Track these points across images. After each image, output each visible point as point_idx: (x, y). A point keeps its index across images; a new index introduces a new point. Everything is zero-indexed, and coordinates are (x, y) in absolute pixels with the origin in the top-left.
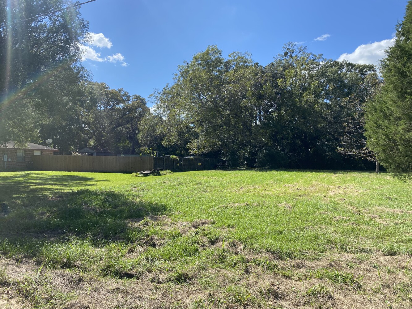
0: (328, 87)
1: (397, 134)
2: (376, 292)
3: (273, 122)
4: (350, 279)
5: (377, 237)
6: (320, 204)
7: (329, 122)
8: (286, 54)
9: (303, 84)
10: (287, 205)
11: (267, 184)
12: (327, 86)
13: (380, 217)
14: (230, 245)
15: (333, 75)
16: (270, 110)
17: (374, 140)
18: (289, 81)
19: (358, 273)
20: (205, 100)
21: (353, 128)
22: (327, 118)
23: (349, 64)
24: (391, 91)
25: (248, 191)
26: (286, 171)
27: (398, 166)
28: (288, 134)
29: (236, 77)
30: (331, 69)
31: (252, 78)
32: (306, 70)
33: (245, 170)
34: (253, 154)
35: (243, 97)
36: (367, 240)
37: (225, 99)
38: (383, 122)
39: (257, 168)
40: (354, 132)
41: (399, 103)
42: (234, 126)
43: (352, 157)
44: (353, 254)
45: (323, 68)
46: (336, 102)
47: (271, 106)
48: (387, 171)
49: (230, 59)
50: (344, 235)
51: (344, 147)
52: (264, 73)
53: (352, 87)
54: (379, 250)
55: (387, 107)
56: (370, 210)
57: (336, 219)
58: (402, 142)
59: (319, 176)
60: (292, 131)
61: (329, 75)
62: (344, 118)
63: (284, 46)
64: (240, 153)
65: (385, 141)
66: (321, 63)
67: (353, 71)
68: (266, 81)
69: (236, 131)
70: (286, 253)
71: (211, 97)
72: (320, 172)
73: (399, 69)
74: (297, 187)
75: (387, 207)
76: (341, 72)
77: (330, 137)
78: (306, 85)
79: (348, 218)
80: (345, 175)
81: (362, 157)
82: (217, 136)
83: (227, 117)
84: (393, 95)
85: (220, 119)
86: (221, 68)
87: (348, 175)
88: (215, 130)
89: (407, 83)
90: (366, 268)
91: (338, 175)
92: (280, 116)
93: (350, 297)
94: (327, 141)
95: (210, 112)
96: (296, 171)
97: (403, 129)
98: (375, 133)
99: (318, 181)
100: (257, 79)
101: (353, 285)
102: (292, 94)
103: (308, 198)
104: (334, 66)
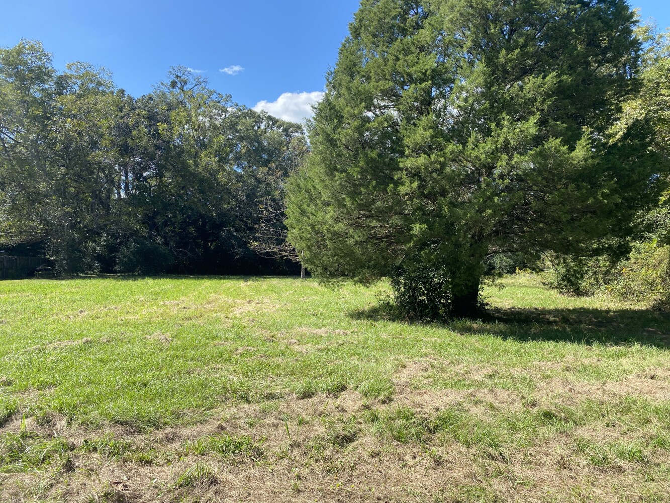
0: (240, 148)
1: (325, 224)
2: (281, 458)
3: (149, 195)
4: (247, 445)
5: (293, 373)
6: (216, 331)
7: (240, 202)
8: (174, 84)
9: (201, 138)
10: (162, 337)
11: (132, 302)
12: (237, 146)
13: (299, 342)
14: (38, 422)
15: (247, 130)
16: (144, 175)
17: (296, 232)
18: (177, 130)
19: (260, 434)
20: (12, 141)
21: (274, 213)
22: (237, 195)
23: (270, 118)
24: (319, 164)
25: (94, 316)
26: (170, 278)
27: (325, 269)
28: (175, 216)
29: (80, 109)
30: (243, 121)
31: (112, 114)
32: (206, 117)
33: (94, 278)
34: (111, 248)
35: (94, 145)
36: (279, 379)
37: (55, 144)
38: (309, 206)
39: (118, 275)
40: (275, 218)
41: (327, 182)
42: (76, 197)
43: (271, 256)
44: (256, 404)
45: (232, 117)
46: (251, 172)
47: (146, 168)
48: (313, 276)
49: (68, 72)
50: (246, 376)
51: (260, 241)
52: (134, 109)
53: (273, 152)
54: (293, 392)
55: (313, 186)
56: (288, 333)
57: (238, 352)
58: (330, 236)
59: (222, 285)
60: (181, 211)
61: (240, 129)
62: (261, 197)
63: (172, 70)
64: (85, 247)
65: (310, 234)
66: (229, 109)
67: (275, 129)
68: (137, 123)
69: (78, 206)
70: (149, 421)
71: (25, 138)
72: (224, 278)
73: (327, 134)
74: (184, 306)
75: (310, 327)
76: (259, 128)
77: (240, 226)
78: (205, 140)
79: (255, 349)
80: (260, 283)
81: (285, 256)
82: (37, 214)
83: (61, 179)
84: (320, 169)
85: (44, 181)
86: (50, 85)
87: (265, 283)
88: (34, 202)
89: (338, 155)
90: (273, 423)
91: (250, 283)
92: (161, 186)
93: (243, 474)
94: (236, 231)
95: (21, 166)
96: (185, 278)
97: (331, 217)
98: (298, 221)
99: (220, 294)
100: (122, 118)
101: (251, 453)
102: (183, 151)
103: (200, 321)
104: (248, 116)
